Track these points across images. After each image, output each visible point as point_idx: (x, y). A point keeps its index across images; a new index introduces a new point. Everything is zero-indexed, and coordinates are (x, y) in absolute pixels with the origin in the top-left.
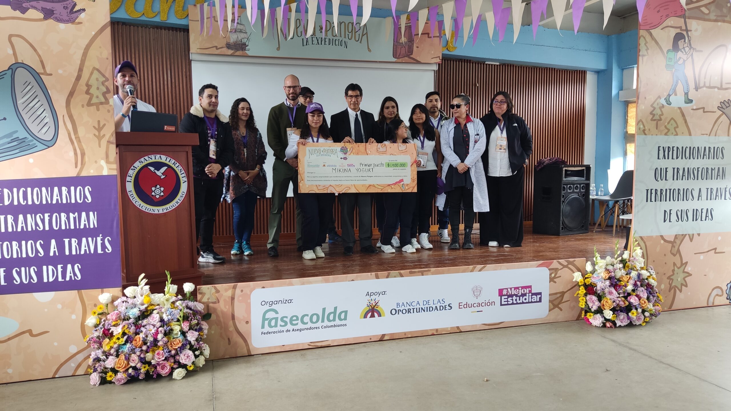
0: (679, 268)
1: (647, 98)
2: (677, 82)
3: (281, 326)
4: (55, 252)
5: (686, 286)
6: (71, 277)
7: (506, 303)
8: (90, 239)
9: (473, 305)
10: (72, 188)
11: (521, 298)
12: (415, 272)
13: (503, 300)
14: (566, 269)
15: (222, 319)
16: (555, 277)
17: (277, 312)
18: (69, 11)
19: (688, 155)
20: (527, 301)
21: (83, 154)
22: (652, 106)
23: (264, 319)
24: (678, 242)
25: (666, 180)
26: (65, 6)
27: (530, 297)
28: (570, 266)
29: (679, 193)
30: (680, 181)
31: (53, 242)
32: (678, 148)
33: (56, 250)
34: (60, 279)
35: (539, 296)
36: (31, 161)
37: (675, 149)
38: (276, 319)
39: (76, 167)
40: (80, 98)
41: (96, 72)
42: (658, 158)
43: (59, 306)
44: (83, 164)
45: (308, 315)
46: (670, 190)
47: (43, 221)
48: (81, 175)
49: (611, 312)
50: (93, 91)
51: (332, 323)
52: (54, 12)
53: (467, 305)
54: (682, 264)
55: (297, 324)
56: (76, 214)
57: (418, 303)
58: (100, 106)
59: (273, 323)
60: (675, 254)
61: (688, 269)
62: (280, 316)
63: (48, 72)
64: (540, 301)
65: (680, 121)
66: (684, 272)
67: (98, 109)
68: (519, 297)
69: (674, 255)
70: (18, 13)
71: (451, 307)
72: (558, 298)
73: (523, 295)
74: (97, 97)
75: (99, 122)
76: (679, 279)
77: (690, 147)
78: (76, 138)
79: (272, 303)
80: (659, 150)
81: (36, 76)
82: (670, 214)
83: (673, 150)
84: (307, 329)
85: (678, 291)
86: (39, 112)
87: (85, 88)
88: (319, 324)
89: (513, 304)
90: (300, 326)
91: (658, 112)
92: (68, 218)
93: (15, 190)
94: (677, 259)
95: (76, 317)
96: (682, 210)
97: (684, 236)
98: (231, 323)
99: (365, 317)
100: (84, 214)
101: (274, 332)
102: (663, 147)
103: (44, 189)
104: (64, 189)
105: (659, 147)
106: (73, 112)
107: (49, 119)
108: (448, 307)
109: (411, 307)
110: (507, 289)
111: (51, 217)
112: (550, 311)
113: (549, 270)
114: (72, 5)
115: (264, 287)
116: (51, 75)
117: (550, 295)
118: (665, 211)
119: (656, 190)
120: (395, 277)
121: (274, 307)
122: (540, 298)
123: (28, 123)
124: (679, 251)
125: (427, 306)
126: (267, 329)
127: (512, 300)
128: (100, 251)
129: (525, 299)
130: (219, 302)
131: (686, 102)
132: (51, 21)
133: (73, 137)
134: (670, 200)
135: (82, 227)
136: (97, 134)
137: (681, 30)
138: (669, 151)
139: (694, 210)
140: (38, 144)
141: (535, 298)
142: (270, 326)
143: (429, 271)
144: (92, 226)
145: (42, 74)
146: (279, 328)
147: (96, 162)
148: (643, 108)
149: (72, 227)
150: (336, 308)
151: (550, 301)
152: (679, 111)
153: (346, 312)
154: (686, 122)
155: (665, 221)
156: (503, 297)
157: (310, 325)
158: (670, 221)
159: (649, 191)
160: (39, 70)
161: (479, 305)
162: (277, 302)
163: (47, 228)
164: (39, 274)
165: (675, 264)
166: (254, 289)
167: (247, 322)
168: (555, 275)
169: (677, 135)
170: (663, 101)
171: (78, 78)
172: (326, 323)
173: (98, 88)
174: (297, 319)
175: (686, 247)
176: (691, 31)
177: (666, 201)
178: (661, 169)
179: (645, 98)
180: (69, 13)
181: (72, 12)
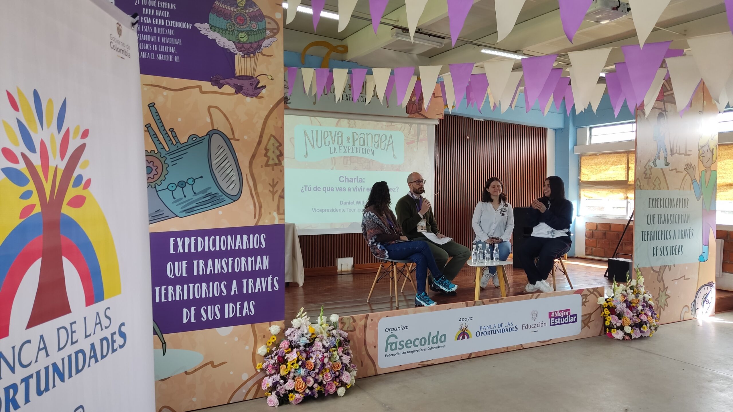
0: (662, 292)
1: (642, 162)
2: (660, 150)
3: (399, 349)
4: (235, 291)
5: (667, 306)
6: (247, 312)
7: (554, 324)
8: (263, 279)
9: (531, 327)
10: (251, 236)
11: (563, 319)
12: (493, 301)
13: (552, 321)
14: (592, 295)
15: (357, 345)
16: (585, 302)
17: (396, 338)
18: (254, 87)
19: (667, 205)
20: (567, 321)
21: (260, 207)
22: (645, 167)
23: (387, 344)
24: (662, 271)
25: (654, 224)
26: (252, 83)
27: (569, 318)
28: (595, 292)
29: (662, 234)
30: (662, 225)
31: (234, 282)
32: (661, 199)
33: (236, 289)
34: (238, 315)
35: (575, 317)
36: (220, 213)
37: (659, 200)
38: (396, 343)
39: (255, 218)
40: (260, 160)
41: (272, 138)
42: (649, 208)
43: (236, 339)
44: (260, 215)
45: (418, 339)
46: (657, 231)
47: (227, 264)
48: (258, 225)
49: (630, 328)
50: (270, 154)
51: (435, 345)
52: (243, 88)
53: (528, 327)
54: (664, 289)
55: (411, 347)
56: (253, 257)
57: (495, 326)
58: (275, 167)
59: (393, 347)
60: (660, 280)
61: (668, 292)
62: (398, 340)
63: (236, 137)
64: (576, 321)
65: (662, 179)
66: (666, 295)
67: (273, 170)
68: (562, 318)
69: (660, 282)
70: (216, 88)
71: (517, 328)
72: (587, 318)
73: (565, 317)
74: (273, 159)
75: (273, 179)
76: (663, 301)
77: (668, 199)
78: (255, 193)
79: (393, 330)
80: (649, 201)
81: (227, 140)
82: (657, 250)
83: (658, 201)
84: (418, 351)
85: (662, 309)
86: (228, 172)
87: (264, 152)
88: (426, 346)
89: (558, 324)
90: (413, 348)
91: (648, 172)
92: (247, 262)
93: (207, 238)
94: (661, 285)
95: (249, 348)
96: (664, 247)
97: (665, 266)
98: (363, 348)
99: (458, 339)
100: (259, 258)
101: (394, 355)
102: (652, 199)
103: (229, 237)
104: (245, 237)
105: (649, 199)
106: (254, 171)
107: (235, 178)
108: (515, 329)
109: (490, 330)
110: (554, 312)
111: (233, 261)
112: (582, 329)
113: (582, 296)
114: (256, 82)
115: (387, 317)
116: (238, 140)
117: (582, 316)
118: (654, 248)
119: (648, 231)
120: (479, 305)
121: (395, 333)
122: (576, 319)
123: (220, 180)
124: (662, 279)
125: (501, 328)
126: (389, 352)
127: (558, 321)
128: (270, 289)
129: (566, 320)
130: (355, 330)
131: (665, 165)
132: (240, 95)
133: (254, 192)
134: (656, 240)
135: (257, 269)
136: (271, 190)
137: (662, 111)
138: (655, 202)
139: (671, 246)
140: (226, 198)
141: (573, 319)
142: (392, 350)
143: (502, 299)
144: (265, 268)
145: (232, 139)
146: (398, 351)
147: (270, 213)
148: (640, 169)
149: (250, 269)
150: (438, 332)
151: (583, 321)
152: (661, 171)
153: (445, 335)
154: (666, 180)
155: (653, 256)
156: (552, 319)
157: (420, 347)
158: (657, 256)
159: (644, 233)
160: (230, 136)
161: (536, 326)
162: (397, 329)
163: (230, 271)
164: (222, 311)
165: (660, 289)
166: (380, 318)
167: (375, 347)
168: (585, 300)
169: (660, 189)
170: (651, 164)
171: (259, 143)
172: (431, 345)
173: (274, 152)
174: (411, 343)
175: (667, 276)
176: (668, 111)
177: (654, 240)
178: (651, 215)
179: (641, 162)
180: (254, 89)
181: (256, 88)
